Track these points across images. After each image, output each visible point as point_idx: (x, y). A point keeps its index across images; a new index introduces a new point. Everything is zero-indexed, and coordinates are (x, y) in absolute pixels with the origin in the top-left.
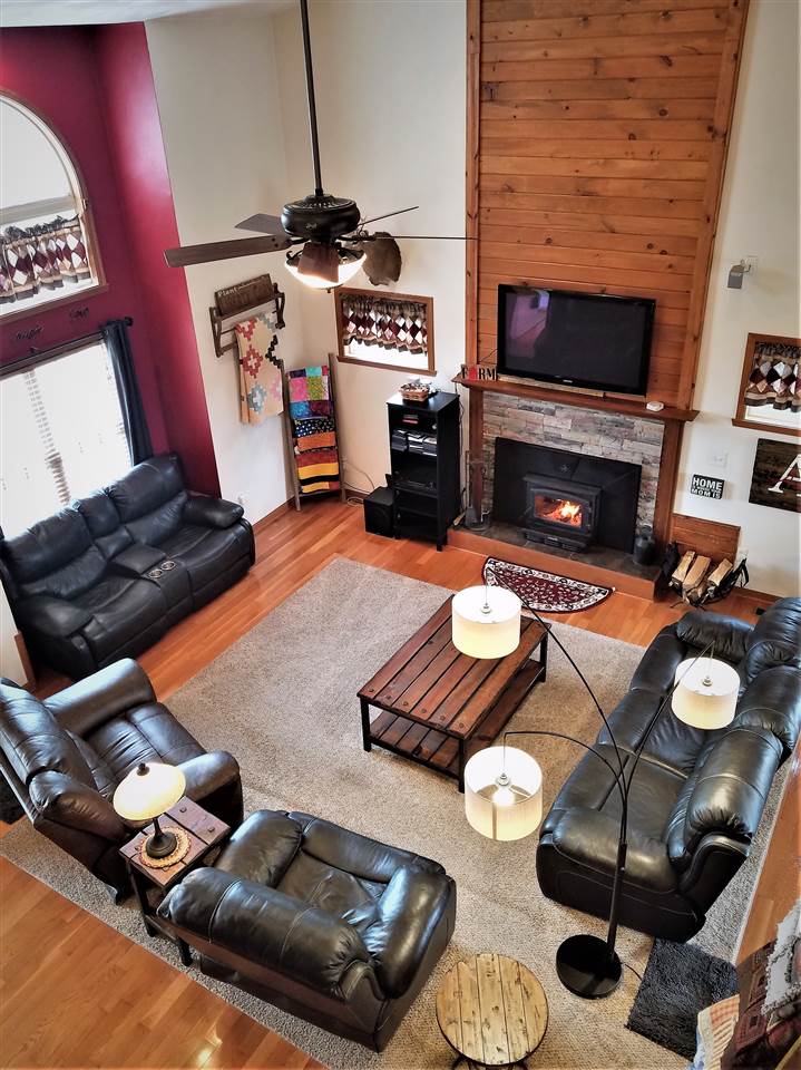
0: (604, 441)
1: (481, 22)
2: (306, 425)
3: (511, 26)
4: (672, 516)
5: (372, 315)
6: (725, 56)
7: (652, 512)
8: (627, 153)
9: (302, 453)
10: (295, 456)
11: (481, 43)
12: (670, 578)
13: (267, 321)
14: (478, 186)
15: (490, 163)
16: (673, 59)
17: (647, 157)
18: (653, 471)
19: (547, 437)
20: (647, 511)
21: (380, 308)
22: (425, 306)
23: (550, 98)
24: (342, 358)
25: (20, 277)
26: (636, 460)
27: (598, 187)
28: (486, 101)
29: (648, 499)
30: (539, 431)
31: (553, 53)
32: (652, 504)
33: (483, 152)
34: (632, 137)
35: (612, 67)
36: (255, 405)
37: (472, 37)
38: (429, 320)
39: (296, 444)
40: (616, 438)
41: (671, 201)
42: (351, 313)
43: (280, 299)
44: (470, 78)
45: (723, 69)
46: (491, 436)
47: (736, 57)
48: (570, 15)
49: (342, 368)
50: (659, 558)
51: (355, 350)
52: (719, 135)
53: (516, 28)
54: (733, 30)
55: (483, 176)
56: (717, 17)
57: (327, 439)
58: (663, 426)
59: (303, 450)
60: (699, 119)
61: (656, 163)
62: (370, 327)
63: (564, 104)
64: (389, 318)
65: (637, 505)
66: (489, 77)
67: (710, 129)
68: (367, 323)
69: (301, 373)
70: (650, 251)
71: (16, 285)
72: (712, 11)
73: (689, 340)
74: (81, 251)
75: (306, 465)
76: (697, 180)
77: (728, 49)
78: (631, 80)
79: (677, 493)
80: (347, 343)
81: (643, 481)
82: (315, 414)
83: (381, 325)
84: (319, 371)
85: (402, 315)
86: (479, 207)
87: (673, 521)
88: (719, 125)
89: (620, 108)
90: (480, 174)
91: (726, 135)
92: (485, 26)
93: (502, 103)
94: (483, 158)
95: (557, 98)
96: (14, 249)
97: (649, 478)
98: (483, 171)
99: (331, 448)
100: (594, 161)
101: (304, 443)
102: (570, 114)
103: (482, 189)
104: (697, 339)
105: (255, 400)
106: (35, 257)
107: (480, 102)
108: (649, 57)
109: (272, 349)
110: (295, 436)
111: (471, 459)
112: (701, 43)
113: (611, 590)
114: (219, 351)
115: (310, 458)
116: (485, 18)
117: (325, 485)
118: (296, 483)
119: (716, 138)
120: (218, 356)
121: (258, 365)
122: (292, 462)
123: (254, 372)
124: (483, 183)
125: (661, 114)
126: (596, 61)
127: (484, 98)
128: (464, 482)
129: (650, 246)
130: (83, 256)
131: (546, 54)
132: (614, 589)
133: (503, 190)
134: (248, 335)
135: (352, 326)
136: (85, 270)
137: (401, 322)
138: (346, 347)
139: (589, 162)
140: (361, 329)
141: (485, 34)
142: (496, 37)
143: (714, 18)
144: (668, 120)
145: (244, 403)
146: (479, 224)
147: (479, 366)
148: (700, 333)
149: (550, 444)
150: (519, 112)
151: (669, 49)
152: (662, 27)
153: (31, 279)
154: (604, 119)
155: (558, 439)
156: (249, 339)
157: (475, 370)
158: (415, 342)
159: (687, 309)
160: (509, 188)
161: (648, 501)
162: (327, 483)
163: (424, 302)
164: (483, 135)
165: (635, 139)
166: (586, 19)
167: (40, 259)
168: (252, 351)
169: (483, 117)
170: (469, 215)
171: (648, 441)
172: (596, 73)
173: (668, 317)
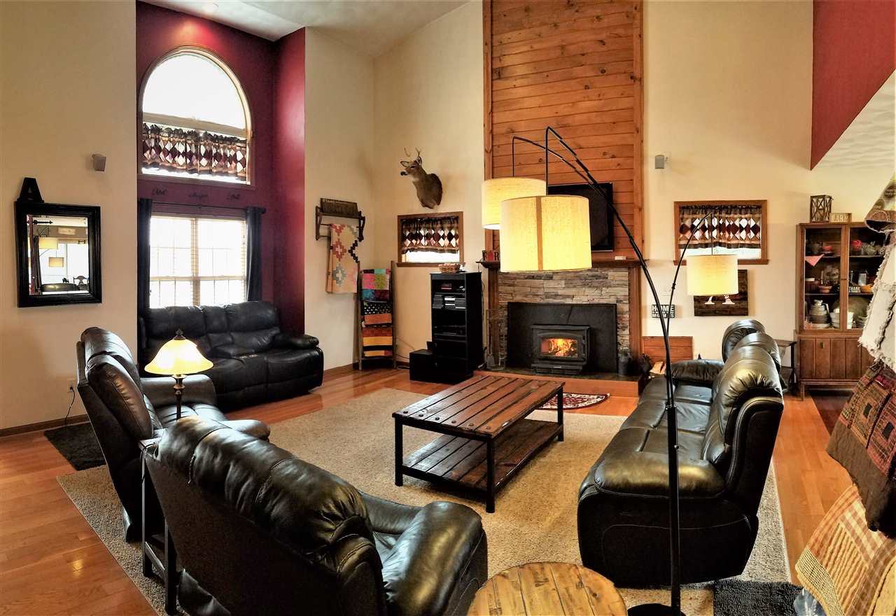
0: (588, 291)
1: (492, 35)
2: (371, 307)
3: (508, 35)
4: (642, 339)
5: (422, 232)
6: (635, 36)
7: (627, 338)
8: (584, 98)
9: (367, 326)
10: (362, 328)
11: (492, 47)
12: (649, 374)
13: (352, 230)
14: (492, 132)
15: (499, 117)
16: (605, 41)
17: (597, 98)
18: (625, 307)
19: (547, 296)
20: (625, 337)
21: (427, 226)
22: (457, 218)
23: (535, 72)
24: (401, 264)
25: (204, 162)
26: (612, 301)
27: (569, 121)
28: (496, 79)
29: (624, 328)
30: (541, 292)
31: (536, 46)
32: (627, 332)
33: (494, 110)
34: (587, 87)
35: (572, 49)
36: (337, 279)
37: (486, 44)
38: (460, 228)
39: (363, 320)
40: (597, 287)
41: (614, 123)
42: (408, 233)
43: (362, 221)
44: (486, 68)
45: (635, 43)
46: (504, 302)
47: (640, 36)
48: (546, 24)
49: (400, 271)
50: (637, 369)
51: (410, 257)
52: (636, 79)
53: (514, 35)
54: (637, 22)
55: (494, 126)
56: (628, 17)
57: (385, 318)
58: (627, 273)
59: (367, 323)
60: (625, 73)
61: (602, 101)
62: (421, 239)
63: (545, 74)
64: (433, 232)
65: (617, 335)
66: (497, 65)
67: (632, 78)
68: (419, 237)
69: (372, 271)
70: (605, 157)
71: (201, 165)
72: (623, 14)
73: (636, 210)
74: (243, 162)
75: (368, 336)
76: (628, 109)
77: (636, 32)
78: (583, 55)
79: (643, 320)
80: (404, 252)
81: (618, 315)
82: (377, 299)
83: (428, 237)
84: (384, 271)
85: (442, 229)
86: (493, 146)
87: (643, 341)
88: (637, 74)
89: (578, 71)
90: (492, 124)
91: (641, 80)
92: (494, 37)
93: (507, 78)
94: (494, 114)
95: (540, 70)
96: (204, 145)
97: (622, 313)
98: (495, 122)
99: (388, 325)
100: (566, 105)
101: (369, 319)
102: (549, 79)
103: (494, 134)
104: (641, 209)
105: (337, 275)
106: (215, 154)
107: (492, 80)
108: (591, 41)
109: (353, 248)
110: (363, 314)
111: (490, 316)
112: (621, 31)
113: (606, 396)
114: (318, 236)
115: (372, 332)
116: (494, 33)
117: (382, 353)
118: (361, 349)
119: (636, 82)
120: (317, 240)
121: (342, 254)
122: (359, 332)
123: (340, 257)
124: (495, 130)
125: (602, 72)
126: (563, 47)
127: (494, 78)
128: (485, 343)
129: (605, 154)
130: (244, 166)
131: (531, 47)
132: (608, 395)
133: (509, 133)
134: (339, 231)
135: (408, 242)
136: (244, 175)
137: (441, 233)
138: (403, 256)
139: (562, 106)
140: (414, 241)
141: (494, 41)
142: (501, 42)
143: (625, 18)
144: (607, 75)
145: (330, 277)
146: (493, 157)
147: (495, 251)
148: (642, 204)
149: (551, 301)
150: (518, 82)
151: (603, 36)
152: (596, 24)
153: (210, 164)
154: (570, 79)
155: (556, 296)
156: (339, 235)
157: (492, 254)
158: (450, 245)
159: (632, 192)
160: (512, 130)
161: (624, 330)
162: (383, 351)
163: (456, 215)
164: (494, 100)
165: (589, 88)
166: (555, 25)
167: (218, 157)
168: (339, 243)
169: (494, 89)
170: (486, 151)
171: (619, 285)
172: (563, 53)
173: (621, 198)
